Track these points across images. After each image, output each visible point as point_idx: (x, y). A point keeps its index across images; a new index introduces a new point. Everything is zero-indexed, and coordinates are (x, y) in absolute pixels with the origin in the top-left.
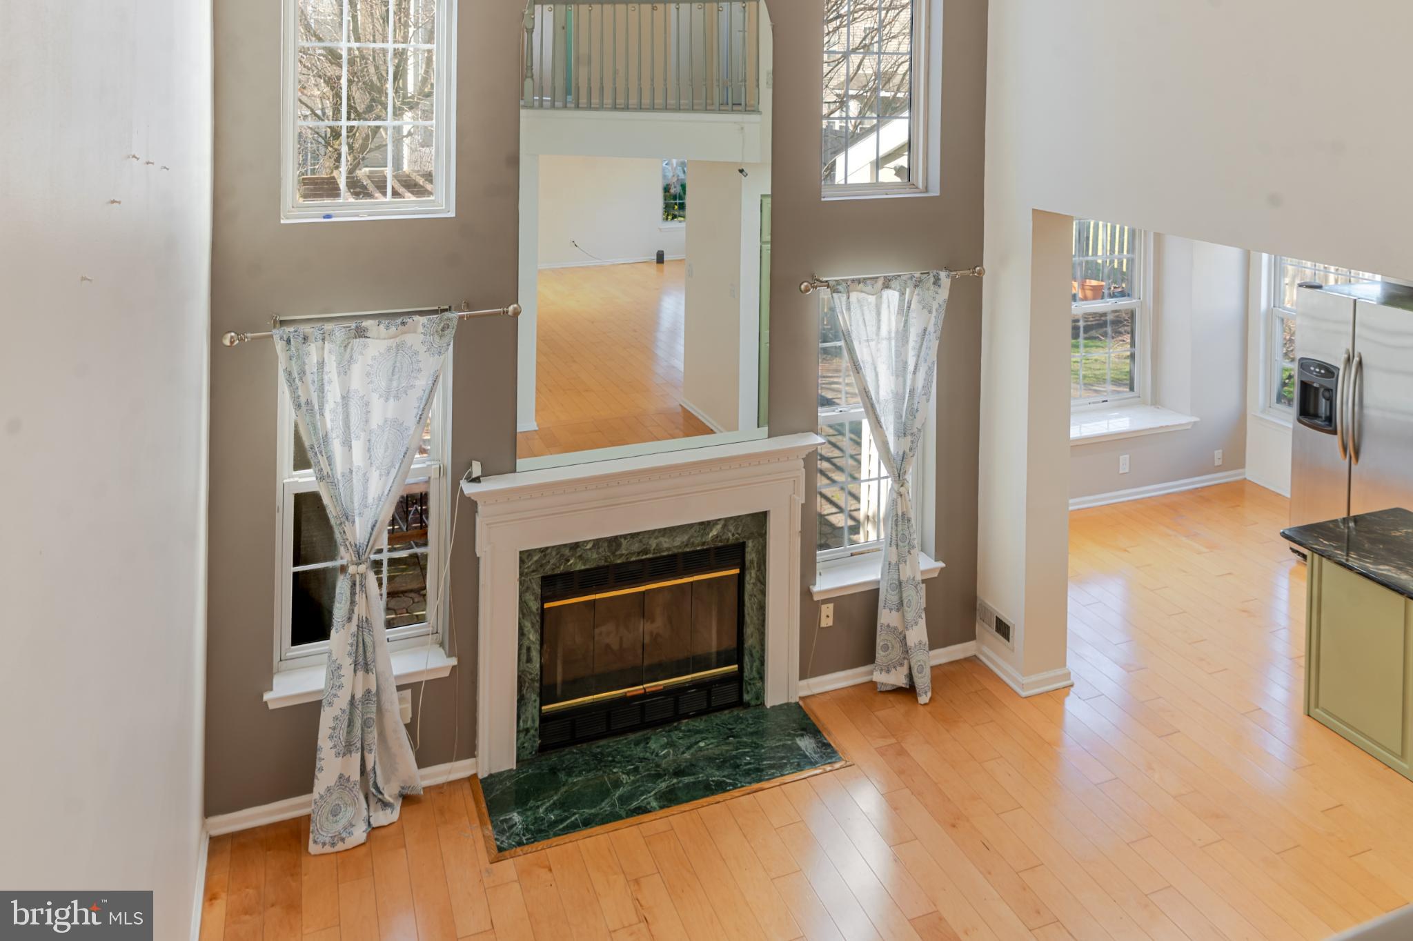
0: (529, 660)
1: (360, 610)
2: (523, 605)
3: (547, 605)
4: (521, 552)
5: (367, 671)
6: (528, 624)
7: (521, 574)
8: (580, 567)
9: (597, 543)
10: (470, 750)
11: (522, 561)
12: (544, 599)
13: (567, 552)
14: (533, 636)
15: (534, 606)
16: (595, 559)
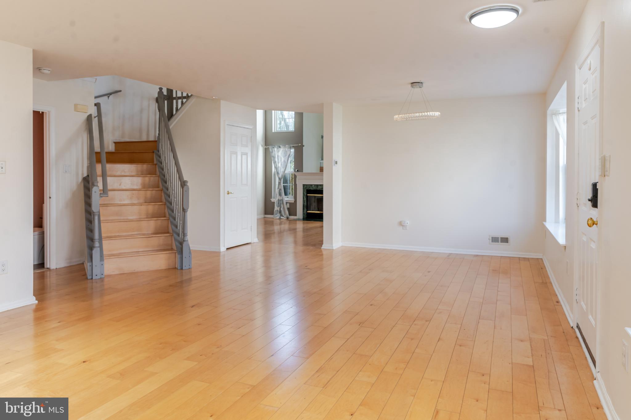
0: (305, 203)
1: (280, 187)
2: (304, 194)
3: (308, 195)
4: (303, 185)
5: (281, 196)
6: (304, 197)
7: (303, 188)
8: (312, 189)
9: (315, 185)
10: (296, 215)
11: (303, 187)
12: (307, 194)
13: (310, 186)
14: (305, 199)
15: (306, 194)
16: (314, 188)
